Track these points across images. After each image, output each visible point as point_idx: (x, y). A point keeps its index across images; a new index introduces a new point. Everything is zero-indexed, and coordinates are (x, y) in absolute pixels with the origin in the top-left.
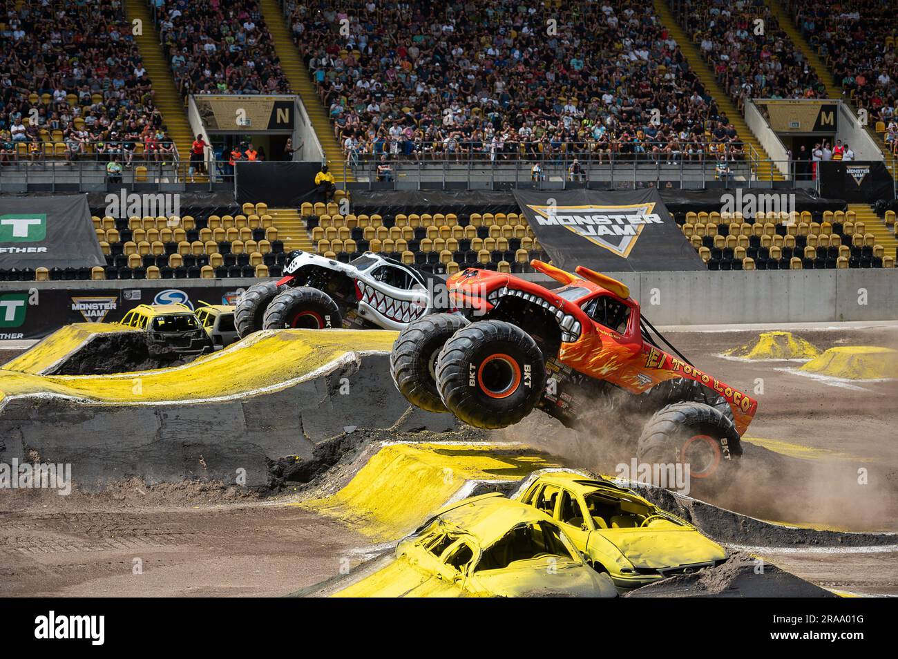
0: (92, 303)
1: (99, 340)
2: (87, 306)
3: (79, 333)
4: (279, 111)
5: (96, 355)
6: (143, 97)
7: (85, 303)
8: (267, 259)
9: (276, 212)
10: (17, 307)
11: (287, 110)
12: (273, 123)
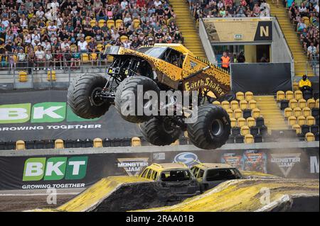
0: (132, 162)
1: (123, 188)
2: (128, 164)
3: (111, 183)
4: (262, 28)
5: (121, 198)
6: (168, 21)
7: (127, 162)
8: (253, 130)
9: (260, 98)
10: (80, 166)
11: (267, 27)
12: (257, 37)
